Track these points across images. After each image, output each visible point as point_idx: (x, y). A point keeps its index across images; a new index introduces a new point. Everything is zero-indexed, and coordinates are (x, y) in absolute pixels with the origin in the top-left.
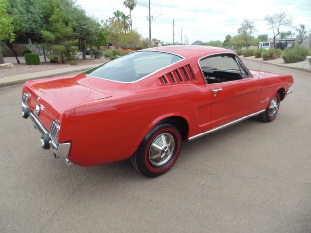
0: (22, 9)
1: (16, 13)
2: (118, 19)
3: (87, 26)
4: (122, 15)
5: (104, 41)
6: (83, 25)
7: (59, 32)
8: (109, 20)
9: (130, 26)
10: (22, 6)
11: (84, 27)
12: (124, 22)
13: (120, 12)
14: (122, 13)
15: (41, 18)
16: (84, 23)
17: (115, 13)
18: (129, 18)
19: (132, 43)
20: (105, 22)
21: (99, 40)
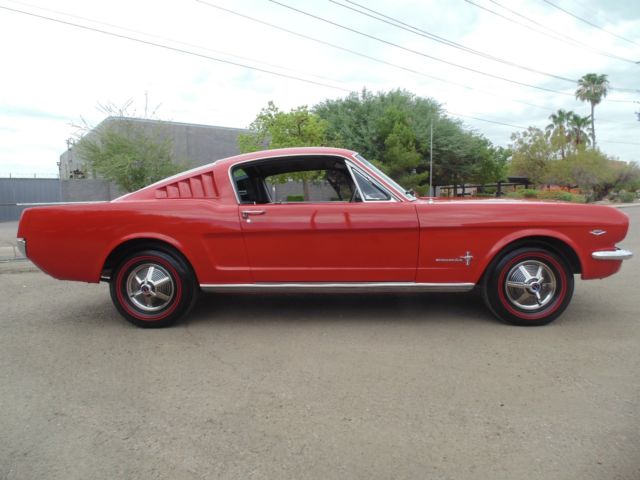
0: (348, 131)
1: (338, 139)
2: (561, 127)
3: (451, 146)
4: (571, 117)
5: (493, 173)
6: (443, 146)
7: (396, 161)
8: (529, 133)
9: (590, 138)
10: (350, 126)
11: (444, 149)
12: (578, 132)
13: (567, 111)
14: (570, 113)
15: (373, 142)
16: (445, 142)
17: (554, 117)
18: (588, 123)
19: (579, 174)
20: (522, 136)
21: (484, 171)
